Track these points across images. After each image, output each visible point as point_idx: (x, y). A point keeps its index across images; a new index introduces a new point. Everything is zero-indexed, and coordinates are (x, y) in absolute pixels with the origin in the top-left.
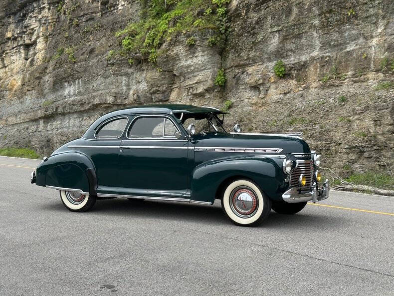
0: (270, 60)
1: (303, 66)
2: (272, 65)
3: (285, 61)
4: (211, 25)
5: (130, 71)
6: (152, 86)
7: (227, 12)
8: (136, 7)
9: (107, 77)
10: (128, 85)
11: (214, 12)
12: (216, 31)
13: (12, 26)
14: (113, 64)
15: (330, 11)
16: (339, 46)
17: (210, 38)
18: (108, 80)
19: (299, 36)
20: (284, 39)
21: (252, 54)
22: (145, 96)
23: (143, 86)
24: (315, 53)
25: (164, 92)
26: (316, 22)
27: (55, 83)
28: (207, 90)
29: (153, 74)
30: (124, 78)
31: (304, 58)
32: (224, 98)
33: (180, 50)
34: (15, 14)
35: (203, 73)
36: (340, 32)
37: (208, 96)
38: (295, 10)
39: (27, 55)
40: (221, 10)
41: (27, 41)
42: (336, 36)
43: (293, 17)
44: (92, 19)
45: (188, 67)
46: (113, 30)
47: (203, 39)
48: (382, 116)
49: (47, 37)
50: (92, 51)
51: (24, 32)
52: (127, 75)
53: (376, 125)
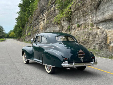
0: (77, 23)
1: (81, 25)
2: (77, 24)
3: (79, 24)
4: (68, 16)
5: (56, 26)
6: (59, 29)
7: (71, 13)
8: (59, 11)
9: (53, 27)
10: (56, 29)
11: (69, 13)
12: (68, 17)
13: (41, 15)
14: (53, 24)
15: (84, 13)
16: (86, 20)
17: (67, 19)
18: (53, 28)
19: (80, 18)
20: (78, 19)
21: (73, 22)
22: (58, 31)
23: (58, 29)
24: (83, 22)
25: (61, 30)
26: (82, 15)
27: (46, 28)
28: (67, 30)
29: (59, 26)
30: (55, 27)
31: (81, 23)
32: (70, 32)
33: (62, 21)
34: (42, 13)
35: (66, 26)
36: (86, 18)
37: (67, 31)
38: (79, 13)
39: (44, 22)
40: (70, 12)
41: (44, 19)
42: (85, 18)
43: (78, 14)
44: (52, 14)
45: (64, 25)
46: (55, 17)
47: (65, 19)
48: (87, 36)
49: (46, 18)
50: (51, 21)
51: (43, 17)
52: (56, 27)
53: (87, 38)
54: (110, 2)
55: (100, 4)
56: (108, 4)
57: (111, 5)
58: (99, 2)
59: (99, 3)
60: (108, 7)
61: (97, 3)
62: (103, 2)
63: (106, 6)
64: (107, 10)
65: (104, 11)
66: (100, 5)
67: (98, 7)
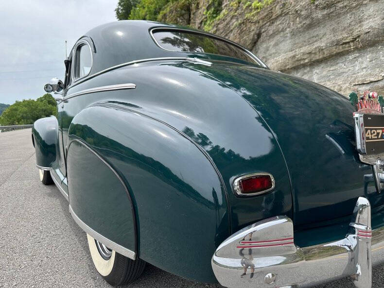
54: (282, 34)
55: (259, 40)
56: (278, 38)
57: (283, 41)
58: (256, 36)
59: (256, 38)
60: (276, 44)
61: (251, 37)
62: (264, 34)
63: (272, 43)
64: (274, 51)
65: (267, 55)
66: (259, 43)
67: (253, 47)
